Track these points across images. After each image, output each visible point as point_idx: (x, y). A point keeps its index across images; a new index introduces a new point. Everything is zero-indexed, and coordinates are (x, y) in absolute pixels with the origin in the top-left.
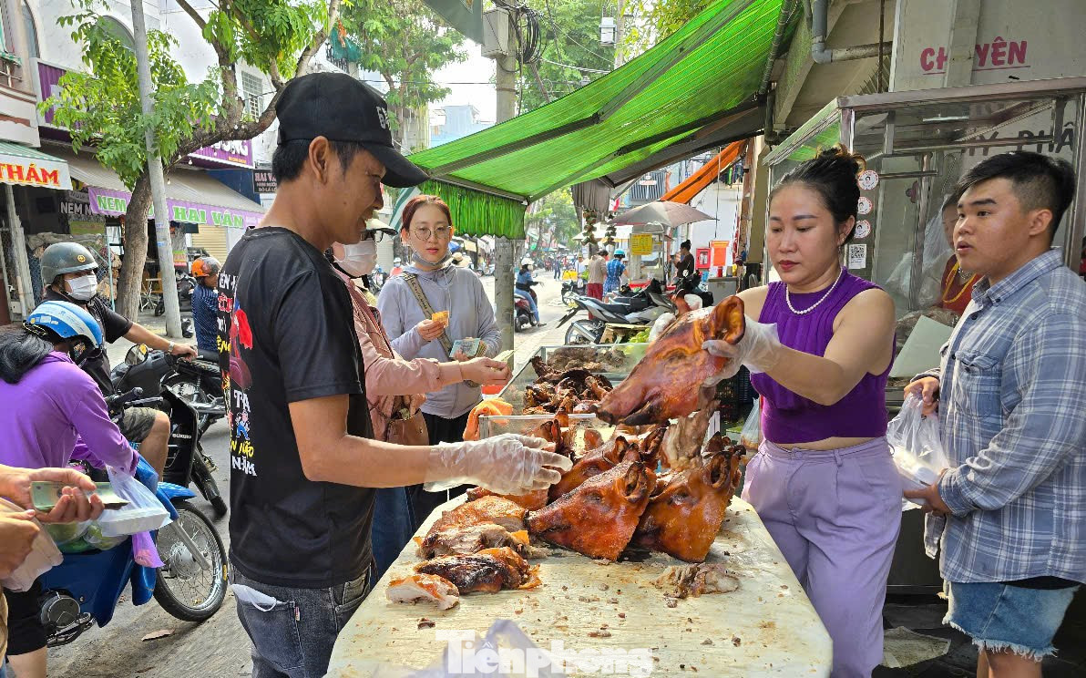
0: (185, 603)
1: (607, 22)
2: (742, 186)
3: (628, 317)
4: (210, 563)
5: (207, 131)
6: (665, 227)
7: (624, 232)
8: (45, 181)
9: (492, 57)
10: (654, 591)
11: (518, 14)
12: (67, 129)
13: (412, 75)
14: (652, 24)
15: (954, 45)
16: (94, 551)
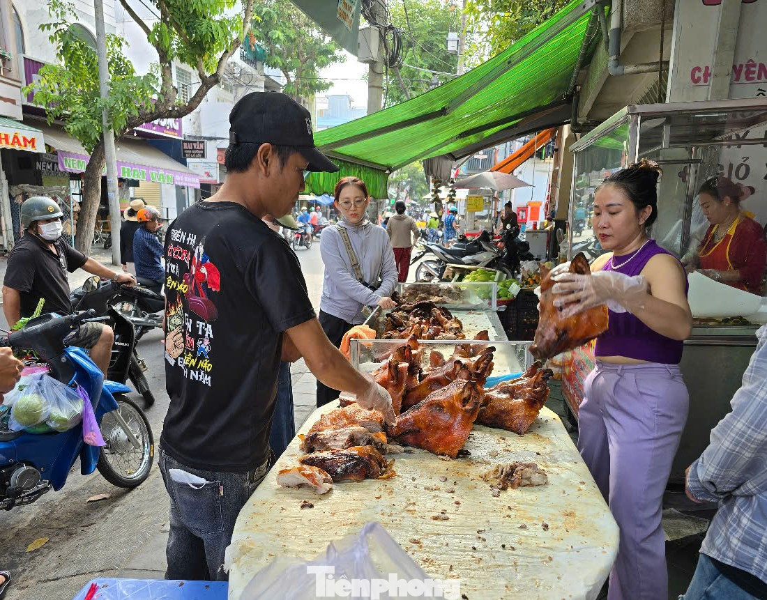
0: (120, 474)
1: (453, 36)
2: (552, 160)
3: (463, 259)
4: (140, 442)
5: (148, 111)
6: (494, 191)
7: (462, 194)
8: (25, 146)
9: (365, 62)
10: (481, 484)
11: (386, 30)
12: (43, 107)
13: (304, 73)
14: (487, 41)
15: (716, 65)
16: (53, 433)
